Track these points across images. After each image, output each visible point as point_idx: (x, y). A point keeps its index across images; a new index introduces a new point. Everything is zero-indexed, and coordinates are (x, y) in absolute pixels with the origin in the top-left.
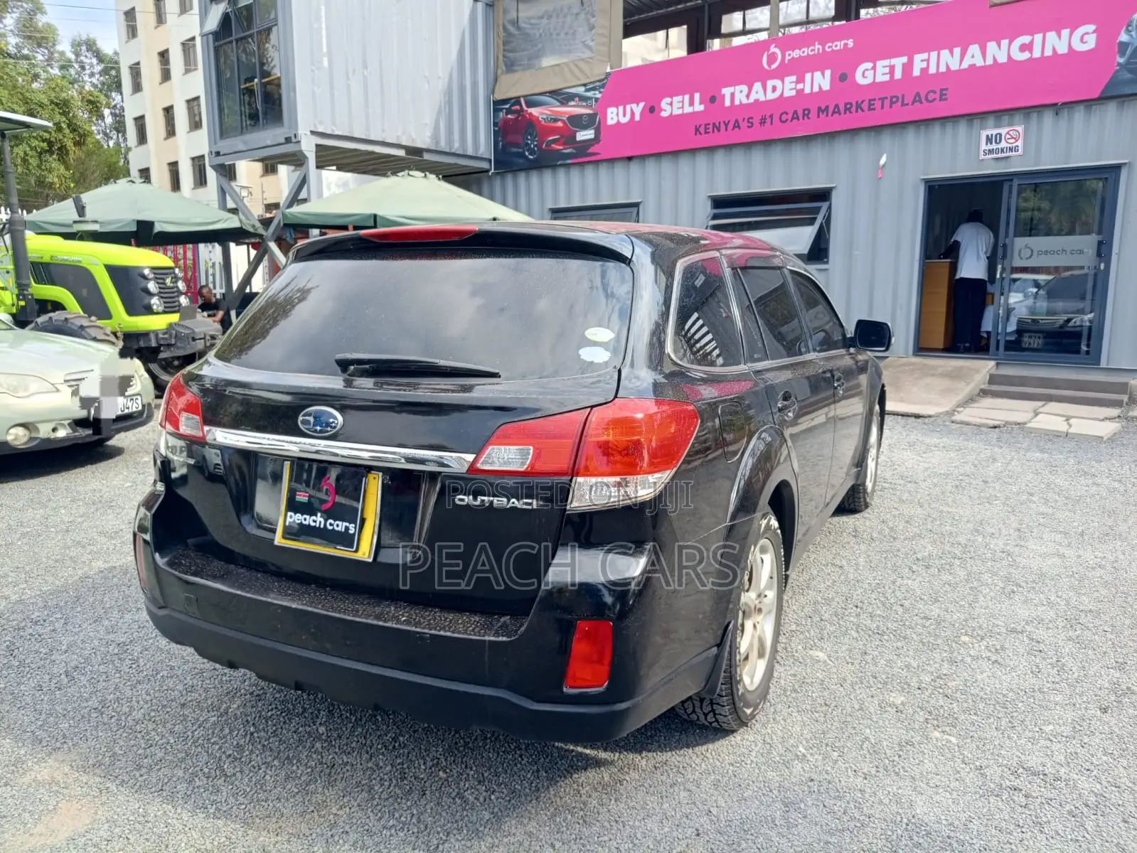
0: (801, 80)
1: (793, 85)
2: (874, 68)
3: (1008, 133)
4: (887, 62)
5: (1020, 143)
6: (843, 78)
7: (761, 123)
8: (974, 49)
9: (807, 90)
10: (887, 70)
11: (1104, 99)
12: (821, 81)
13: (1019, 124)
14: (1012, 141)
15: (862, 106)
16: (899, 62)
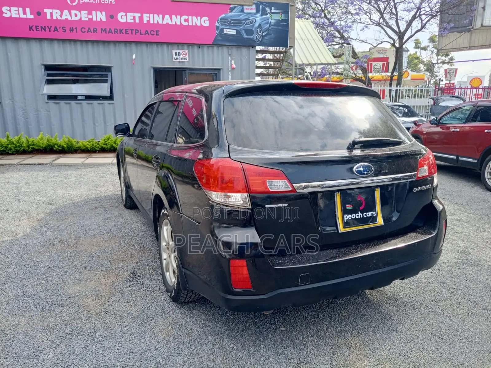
0: (90, 13)
1: (86, 15)
2: (126, 15)
3: (182, 52)
4: (131, 14)
5: (187, 57)
6: (112, 17)
7: (70, 31)
8: (167, 17)
9: (94, 19)
10: (132, 18)
11: (213, 45)
12: (101, 16)
13: (186, 50)
14: (184, 55)
15: (123, 31)
16: (137, 15)
